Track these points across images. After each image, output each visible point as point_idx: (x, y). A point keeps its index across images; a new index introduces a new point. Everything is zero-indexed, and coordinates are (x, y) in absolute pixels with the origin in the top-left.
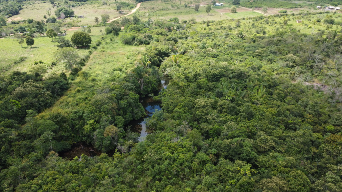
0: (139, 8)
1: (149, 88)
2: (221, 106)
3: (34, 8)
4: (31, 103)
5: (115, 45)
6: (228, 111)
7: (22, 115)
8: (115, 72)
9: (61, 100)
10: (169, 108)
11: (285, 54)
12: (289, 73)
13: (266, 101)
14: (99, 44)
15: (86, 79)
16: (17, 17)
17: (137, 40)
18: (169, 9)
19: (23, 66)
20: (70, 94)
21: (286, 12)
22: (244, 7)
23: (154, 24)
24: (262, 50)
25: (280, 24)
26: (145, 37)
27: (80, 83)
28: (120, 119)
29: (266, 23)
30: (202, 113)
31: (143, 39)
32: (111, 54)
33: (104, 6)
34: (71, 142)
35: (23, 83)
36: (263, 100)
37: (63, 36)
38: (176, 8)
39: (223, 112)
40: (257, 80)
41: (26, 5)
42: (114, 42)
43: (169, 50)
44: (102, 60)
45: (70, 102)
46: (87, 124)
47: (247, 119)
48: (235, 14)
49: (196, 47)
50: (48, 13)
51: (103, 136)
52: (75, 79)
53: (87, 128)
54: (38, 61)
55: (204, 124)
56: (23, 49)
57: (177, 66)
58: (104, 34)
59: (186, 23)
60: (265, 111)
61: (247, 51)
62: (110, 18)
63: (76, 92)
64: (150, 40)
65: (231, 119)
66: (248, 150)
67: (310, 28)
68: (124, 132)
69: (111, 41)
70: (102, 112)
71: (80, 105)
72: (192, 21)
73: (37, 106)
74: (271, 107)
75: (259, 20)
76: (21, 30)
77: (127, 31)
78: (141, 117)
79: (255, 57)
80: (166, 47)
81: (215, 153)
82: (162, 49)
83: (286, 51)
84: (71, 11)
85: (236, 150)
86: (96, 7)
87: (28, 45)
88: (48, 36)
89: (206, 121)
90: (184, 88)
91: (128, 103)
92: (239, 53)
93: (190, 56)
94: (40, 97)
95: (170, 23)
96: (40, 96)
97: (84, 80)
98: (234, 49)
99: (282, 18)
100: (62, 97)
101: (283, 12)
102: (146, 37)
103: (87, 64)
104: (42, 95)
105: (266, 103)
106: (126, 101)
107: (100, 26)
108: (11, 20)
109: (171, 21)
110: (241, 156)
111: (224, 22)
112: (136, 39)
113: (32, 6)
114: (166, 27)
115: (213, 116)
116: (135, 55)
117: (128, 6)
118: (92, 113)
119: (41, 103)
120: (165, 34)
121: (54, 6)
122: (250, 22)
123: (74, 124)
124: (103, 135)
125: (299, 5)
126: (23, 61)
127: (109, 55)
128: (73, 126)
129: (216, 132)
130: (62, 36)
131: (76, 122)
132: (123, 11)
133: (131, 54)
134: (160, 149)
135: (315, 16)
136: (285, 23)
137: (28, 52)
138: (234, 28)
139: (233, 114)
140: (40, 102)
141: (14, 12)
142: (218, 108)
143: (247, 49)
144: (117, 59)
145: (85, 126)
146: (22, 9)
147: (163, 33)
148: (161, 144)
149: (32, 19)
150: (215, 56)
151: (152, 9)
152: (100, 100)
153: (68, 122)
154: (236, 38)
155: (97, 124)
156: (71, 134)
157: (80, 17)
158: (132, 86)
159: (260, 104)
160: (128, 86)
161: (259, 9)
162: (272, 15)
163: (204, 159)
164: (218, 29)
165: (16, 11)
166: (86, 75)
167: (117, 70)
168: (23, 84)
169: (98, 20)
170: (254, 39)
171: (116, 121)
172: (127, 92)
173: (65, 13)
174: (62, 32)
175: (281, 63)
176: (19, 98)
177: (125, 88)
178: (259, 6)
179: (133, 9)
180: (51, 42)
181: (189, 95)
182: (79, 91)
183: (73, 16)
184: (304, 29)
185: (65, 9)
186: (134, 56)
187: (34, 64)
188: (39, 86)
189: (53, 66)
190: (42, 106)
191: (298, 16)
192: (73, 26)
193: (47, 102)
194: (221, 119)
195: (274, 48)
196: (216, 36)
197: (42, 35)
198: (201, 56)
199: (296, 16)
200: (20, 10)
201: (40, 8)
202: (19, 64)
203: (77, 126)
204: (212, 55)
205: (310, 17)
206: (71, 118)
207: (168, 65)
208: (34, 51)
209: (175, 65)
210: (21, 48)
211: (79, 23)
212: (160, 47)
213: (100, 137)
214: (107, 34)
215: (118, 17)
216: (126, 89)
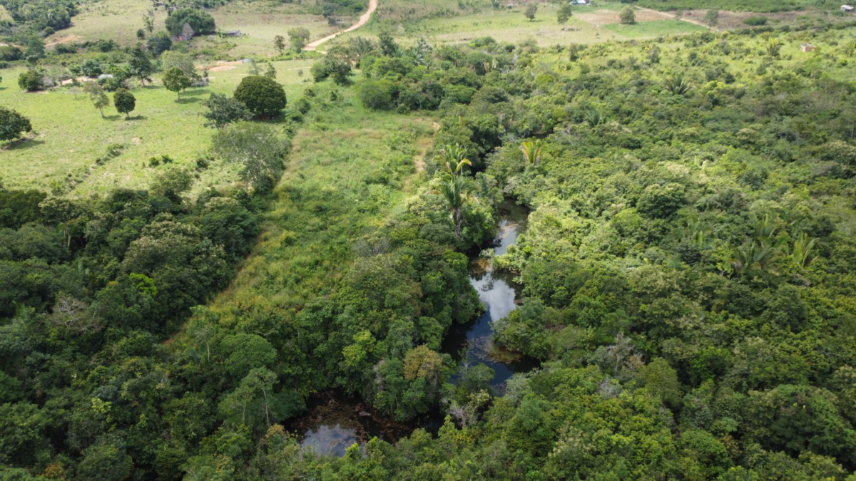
0: (377, 9)
1: (477, 232)
2: (708, 290)
3: (107, 11)
4: (181, 282)
5: (348, 112)
6: (732, 305)
7: (161, 313)
8: (373, 189)
9: (250, 268)
10: (553, 292)
11: (821, 139)
12: (841, 192)
13: (821, 273)
14: (306, 108)
15: (298, 206)
16: (66, 35)
17: (403, 98)
18: (453, 13)
19: (119, 169)
20: (268, 250)
21: (763, 23)
22: (649, 7)
23: (434, 54)
24: (753, 128)
25: (761, 54)
26: (424, 91)
27: (286, 217)
28: (433, 326)
29: (722, 53)
30: (663, 311)
31: (419, 95)
32: (346, 137)
33: (284, 4)
34: (304, 391)
35: (148, 222)
36: (814, 272)
37: (203, 86)
38: (471, 11)
39: (714, 308)
40: (778, 215)
41: (86, 3)
42: (342, 104)
43: (497, 126)
44: (326, 153)
45: (277, 274)
46: (353, 342)
47: (789, 327)
48: (632, 26)
49: (564, 117)
50: (149, 23)
51: (402, 378)
52: (272, 207)
53: (352, 353)
54: (158, 156)
55: (672, 340)
56: (106, 122)
57: (536, 171)
58: (309, 80)
59: (514, 51)
60: (832, 306)
61: (714, 130)
62: (311, 36)
63: (282, 243)
64: (438, 99)
65: (744, 328)
66: (835, 425)
67: (844, 64)
68: (454, 364)
69: (335, 99)
70: (388, 308)
71: (308, 282)
72: (527, 45)
73: (196, 287)
74: (841, 293)
75: (701, 43)
76: (89, 70)
77: (372, 74)
78: (473, 316)
79: (739, 146)
80: (488, 118)
81: (735, 430)
82: (479, 123)
83: (820, 131)
84: (207, 19)
85: (798, 424)
86: (267, 8)
87: (120, 110)
88: (168, 88)
89: (677, 333)
90: (576, 233)
91: (443, 278)
92: (692, 136)
93: (563, 144)
94: (200, 262)
95: (477, 51)
96: (197, 258)
97: (294, 211)
98: (675, 124)
99: (759, 38)
100: (249, 259)
101: (758, 23)
102: (427, 90)
103: (291, 164)
104: (204, 256)
105: (823, 281)
106: (439, 275)
107: (290, 59)
108: (54, 44)
109: (478, 46)
110: (815, 439)
111: (610, 48)
112: (401, 95)
113: (101, 6)
114: (470, 62)
115: (694, 318)
116: (409, 140)
117: (346, 6)
118: (359, 311)
119: (203, 277)
120: (472, 82)
121: (158, 5)
122: (678, 50)
123: (311, 342)
124: (403, 375)
125: (792, 4)
126: (117, 154)
127: (342, 140)
128: (310, 347)
129: (709, 364)
130: (199, 86)
131: (318, 335)
132: (337, 18)
133: (398, 137)
134: (580, 420)
135: (846, 32)
136: (774, 52)
137: (122, 130)
138: (645, 66)
139: (746, 313)
140: (199, 276)
141: (59, 22)
142: (698, 295)
143: (710, 125)
144: (364, 150)
145: (347, 349)
146: (77, 12)
147: (468, 80)
148: (577, 405)
149: (111, 41)
150: (631, 144)
151: (410, 13)
152: (378, 274)
153: (297, 335)
154: (667, 94)
155: (379, 343)
156: (304, 369)
157: (232, 35)
158: (447, 233)
159: (808, 283)
160: (437, 232)
161: (690, 14)
162: (733, 30)
163: (712, 450)
164: (603, 68)
165: (63, 19)
166: (295, 195)
167: (376, 182)
168: (148, 226)
169: (284, 43)
170: (716, 96)
171: (423, 331)
172: (437, 248)
173: (193, 25)
174: (200, 77)
175: (816, 166)
176: (146, 266)
177: (430, 236)
178: (688, 6)
179: (360, 13)
180: (176, 101)
181: (597, 255)
182: (289, 242)
183: (214, 33)
184: (829, 68)
185: (192, 14)
186: (408, 142)
187: (150, 166)
188: (192, 230)
189: (201, 169)
190: (206, 287)
191: (800, 33)
192: (220, 59)
193: (219, 275)
194: (716, 327)
195: (787, 124)
196: (608, 87)
197: (147, 83)
198: (593, 143)
199: (795, 34)
200: (72, 15)
201: (122, 10)
202: (106, 163)
203: (322, 348)
204: (624, 142)
205: (833, 35)
206: (304, 324)
207: (509, 169)
208: (138, 127)
209: (532, 169)
210: (101, 121)
211: (232, 51)
212: (474, 118)
213: (396, 381)
214: (317, 80)
215: (330, 34)
216: (431, 240)
